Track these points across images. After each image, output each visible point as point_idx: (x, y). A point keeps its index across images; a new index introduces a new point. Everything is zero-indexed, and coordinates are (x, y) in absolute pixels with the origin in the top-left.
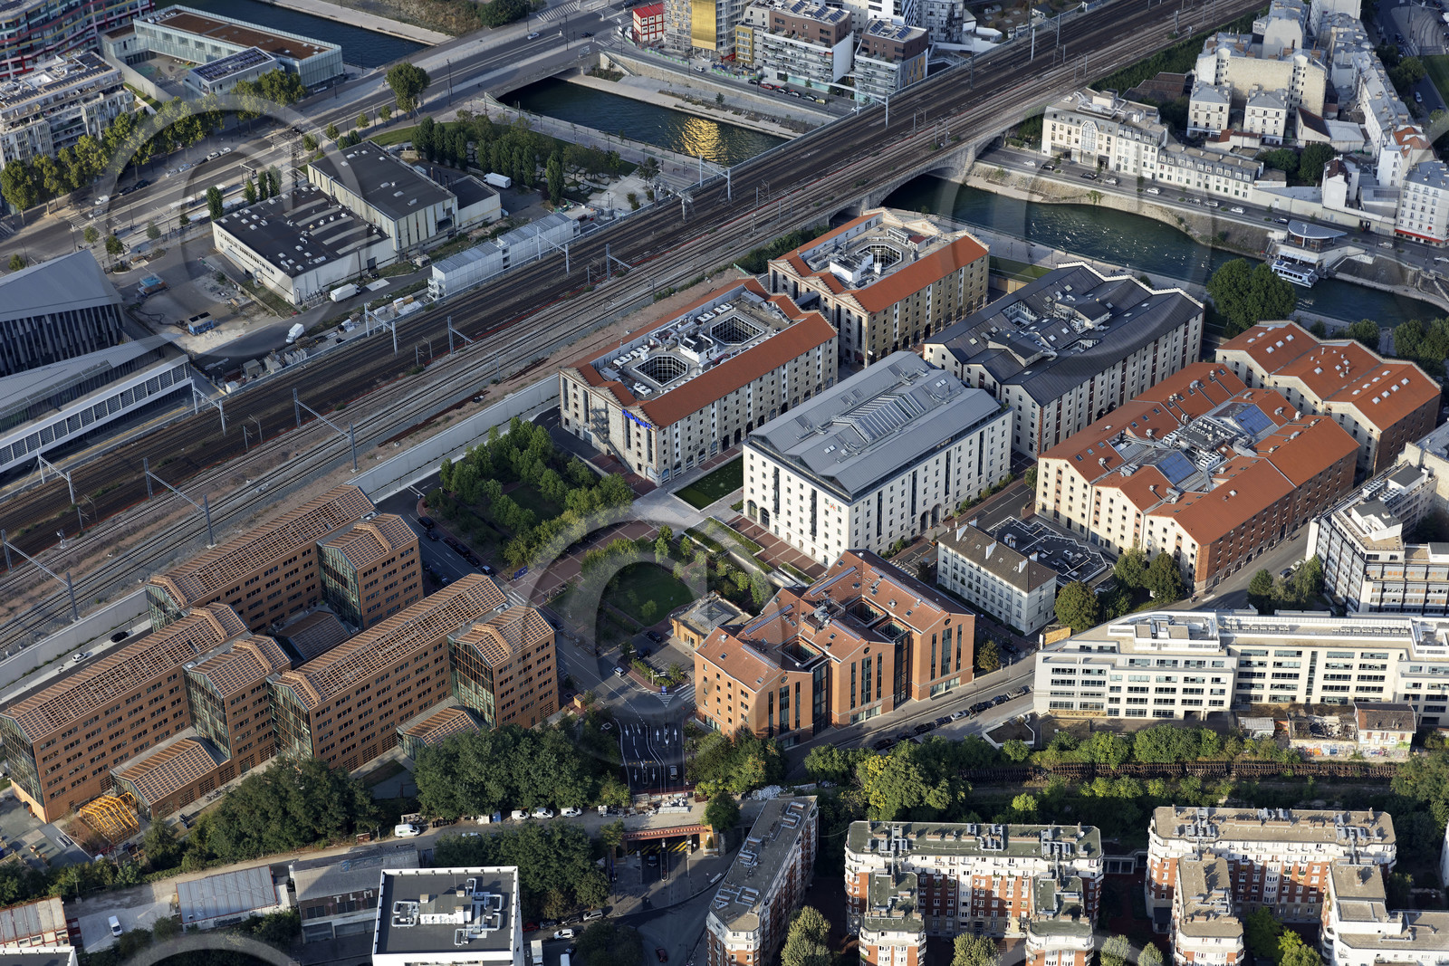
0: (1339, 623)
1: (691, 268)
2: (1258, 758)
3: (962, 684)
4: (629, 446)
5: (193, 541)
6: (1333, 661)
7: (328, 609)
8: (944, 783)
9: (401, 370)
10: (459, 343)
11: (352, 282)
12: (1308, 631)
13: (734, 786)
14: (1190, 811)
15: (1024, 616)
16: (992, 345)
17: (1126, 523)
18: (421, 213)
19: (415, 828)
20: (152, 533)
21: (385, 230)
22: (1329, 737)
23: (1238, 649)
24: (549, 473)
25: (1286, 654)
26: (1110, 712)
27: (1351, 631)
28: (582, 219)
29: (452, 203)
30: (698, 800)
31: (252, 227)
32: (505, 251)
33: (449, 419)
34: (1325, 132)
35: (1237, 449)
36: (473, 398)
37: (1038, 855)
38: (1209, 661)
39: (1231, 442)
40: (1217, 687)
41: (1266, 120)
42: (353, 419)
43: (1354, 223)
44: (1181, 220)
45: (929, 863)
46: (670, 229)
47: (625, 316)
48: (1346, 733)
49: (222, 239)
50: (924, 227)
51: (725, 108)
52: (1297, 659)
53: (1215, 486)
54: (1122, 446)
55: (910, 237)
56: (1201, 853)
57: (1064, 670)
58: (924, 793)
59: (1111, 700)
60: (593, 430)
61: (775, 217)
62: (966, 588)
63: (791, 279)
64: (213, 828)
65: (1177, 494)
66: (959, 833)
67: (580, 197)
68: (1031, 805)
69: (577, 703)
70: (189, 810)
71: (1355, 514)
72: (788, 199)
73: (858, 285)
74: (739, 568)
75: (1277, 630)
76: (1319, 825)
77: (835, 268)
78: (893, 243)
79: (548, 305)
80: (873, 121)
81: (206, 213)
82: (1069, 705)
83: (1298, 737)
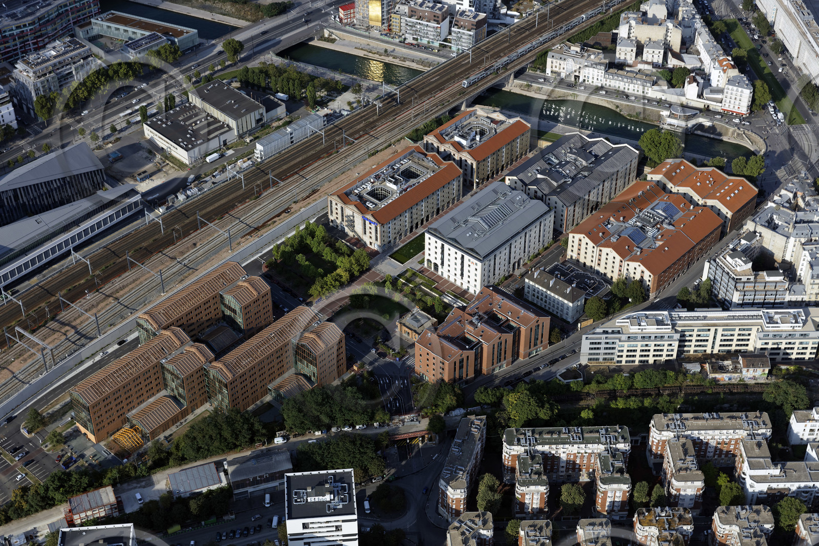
0: (725, 314)
1: (384, 140)
2: (694, 384)
3: (543, 350)
4: (365, 233)
5: (154, 292)
6: (726, 333)
7: (226, 325)
8: (547, 406)
9: (247, 198)
10: (275, 183)
11: (216, 152)
12: (712, 319)
13: (441, 409)
14: (670, 416)
15: (570, 314)
16: (539, 176)
17: (615, 265)
18: (248, 116)
19: (284, 439)
20: (133, 288)
21: (231, 125)
22: (728, 372)
23: (680, 329)
24: (327, 250)
25: (703, 330)
26: (618, 362)
27: (734, 318)
28: (326, 115)
29: (263, 110)
30: (423, 417)
31: (164, 126)
32: (291, 134)
33: (275, 222)
34: (682, 60)
35: (665, 226)
36: (284, 211)
37: (599, 443)
38: (666, 336)
39: (662, 223)
40: (670, 348)
41: (654, 55)
42: (226, 225)
43: (701, 106)
44: (617, 107)
45: (546, 448)
46: (371, 120)
47: (355, 166)
48: (736, 370)
49: (149, 133)
50: (498, 116)
51: (388, 55)
52: (708, 333)
53: (657, 245)
54: (609, 226)
55: (492, 122)
56: (678, 437)
57: (595, 343)
58: (538, 412)
59: (619, 356)
60: (346, 226)
61: (423, 112)
62: (539, 300)
63: (436, 145)
64: (183, 444)
65: (639, 250)
66: (560, 432)
67: (323, 103)
68: (591, 415)
69: (355, 368)
70: (167, 433)
71: (728, 258)
72: (427, 103)
73: (470, 147)
74: (426, 294)
75: (698, 318)
76: (734, 421)
77: (457, 139)
78: (483, 124)
79: (316, 161)
80: (463, 61)
81: (139, 118)
82: (597, 359)
83: (713, 373)
